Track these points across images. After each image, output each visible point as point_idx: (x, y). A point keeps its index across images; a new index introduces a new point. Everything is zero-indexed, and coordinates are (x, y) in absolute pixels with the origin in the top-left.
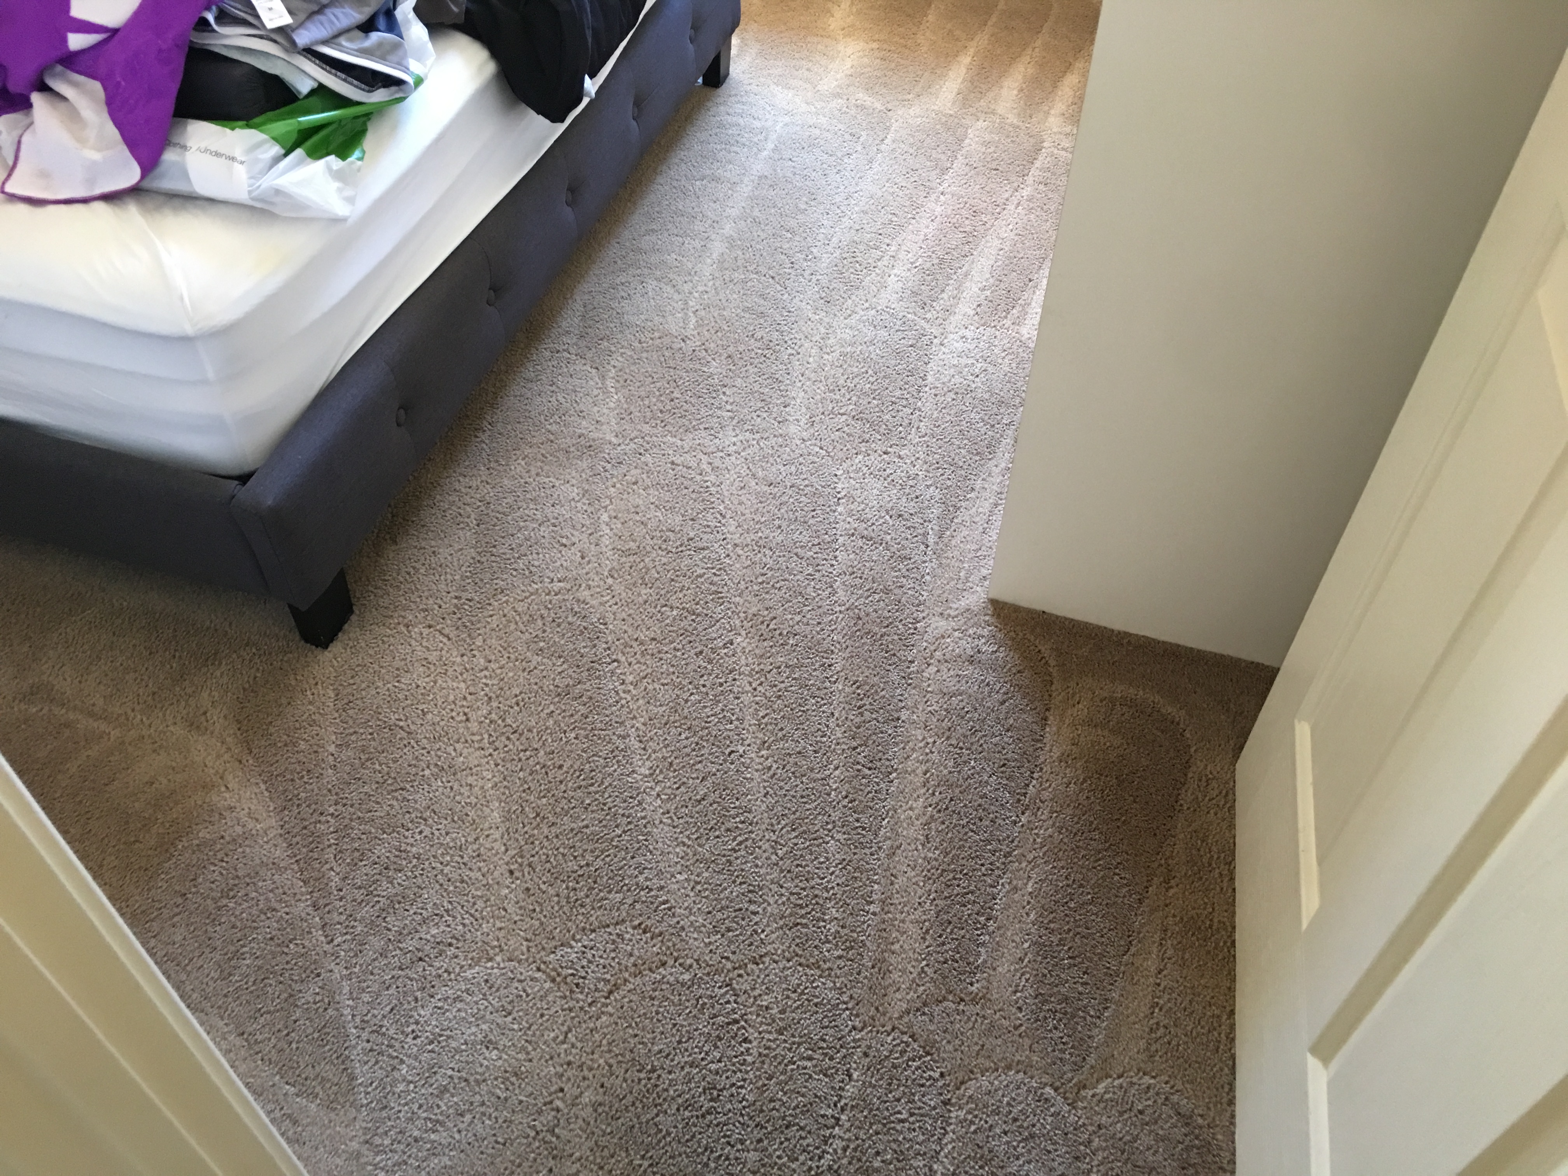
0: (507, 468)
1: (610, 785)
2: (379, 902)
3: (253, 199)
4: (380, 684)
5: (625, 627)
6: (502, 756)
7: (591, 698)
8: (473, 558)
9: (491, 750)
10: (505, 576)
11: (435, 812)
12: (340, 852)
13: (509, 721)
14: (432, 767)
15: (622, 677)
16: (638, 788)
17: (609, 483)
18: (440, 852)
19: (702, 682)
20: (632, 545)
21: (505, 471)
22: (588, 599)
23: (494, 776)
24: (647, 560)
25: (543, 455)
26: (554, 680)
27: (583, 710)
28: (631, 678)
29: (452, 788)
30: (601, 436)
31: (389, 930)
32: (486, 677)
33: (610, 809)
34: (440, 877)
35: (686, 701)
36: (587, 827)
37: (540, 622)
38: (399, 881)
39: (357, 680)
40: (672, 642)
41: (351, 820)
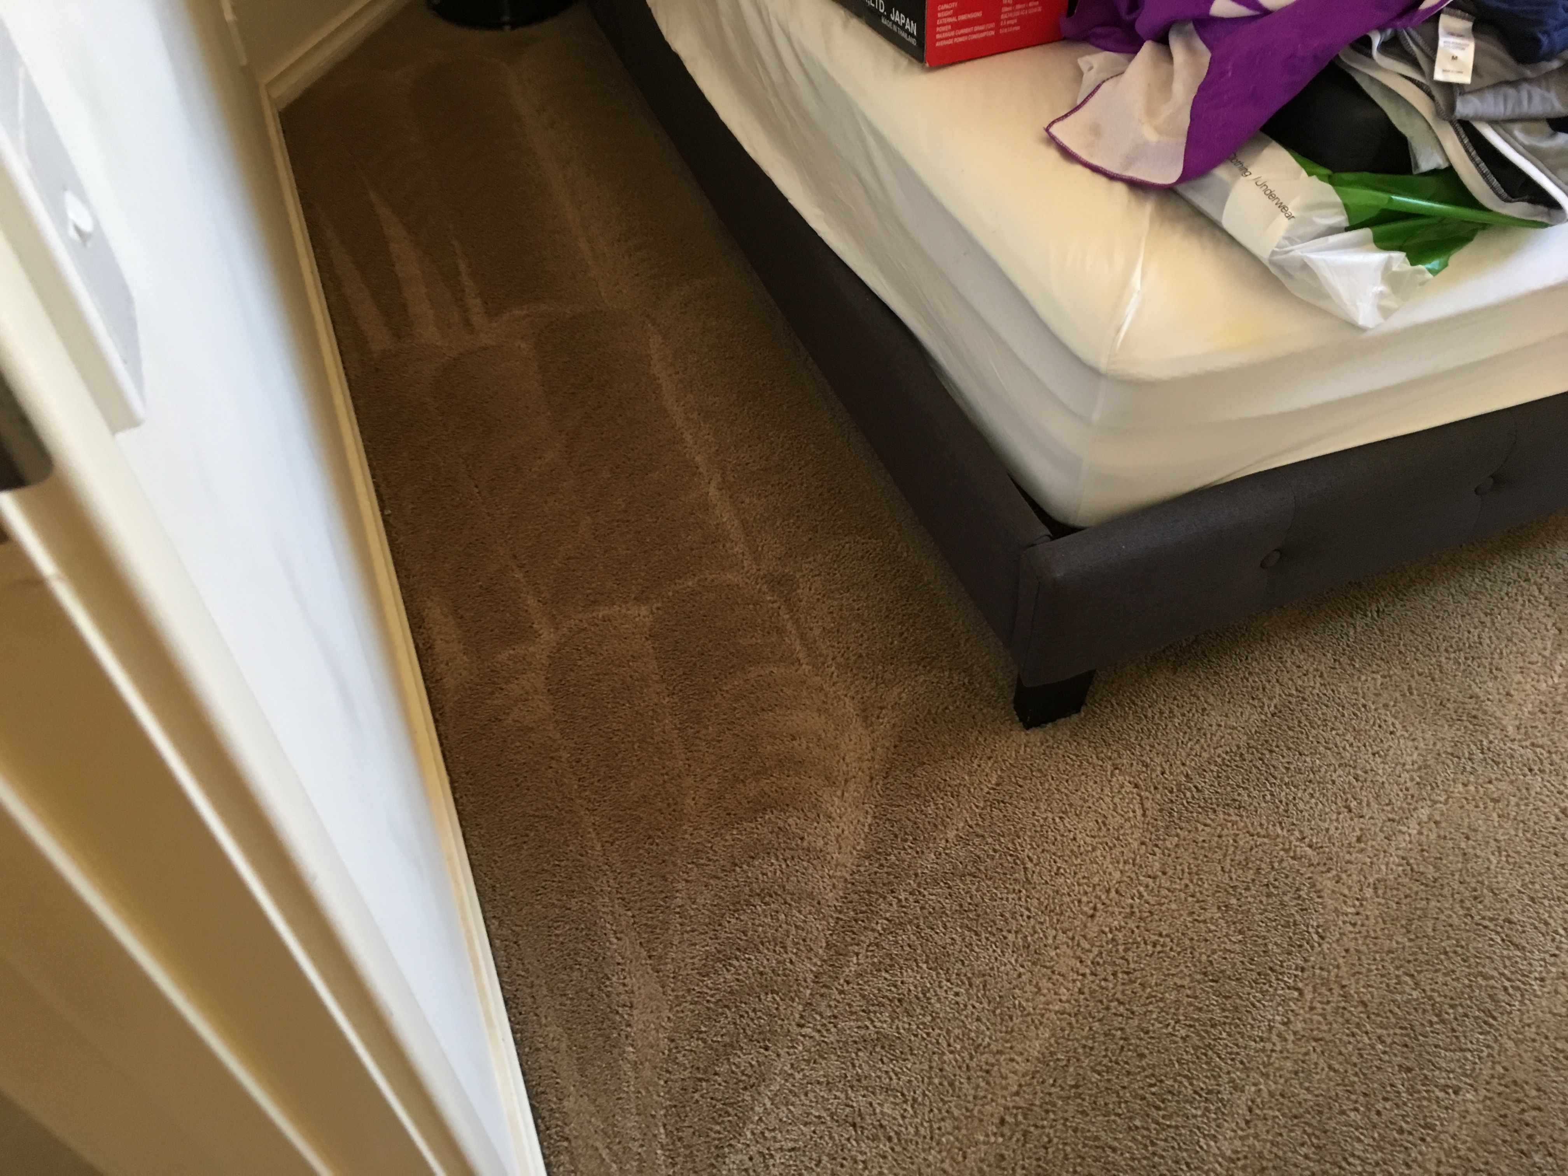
0: (1358, 674)
1: (1177, 1127)
2: (867, 1028)
3: (1271, 262)
4: (1043, 807)
5: (1341, 961)
6: (1094, 987)
7: (1236, 1009)
8: (1239, 747)
9: (1088, 971)
10: (1255, 793)
11: (985, 986)
12: (877, 945)
13: (1130, 955)
14: (1020, 936)
15: (1291, 1016)
16: (1203, 1161)
17: (1463, 778)
18: (956, 1031)
19: (1379, 1106)
20: (1431, 872)
21: (1352, 675)
22: (1326, 893)
23: (1068, 1001)
24: (1433, 903)
25: (1410, 688)
26: (1214, 952)
27: (1218, 1015)
28: (1299, 1026)
29: (1020, 976)
30: (1498, 714)
31: (854, 1066)
32: (1147, 886)
33: (1154, 1154)
34: (936, 1057)
35: (1343, 1112)
36: (1114, 1150)
37: (1250, 874)
38: (900, 1024)
39: (1027, 784)
40: (1382, 1026)
41: (910, 922)
